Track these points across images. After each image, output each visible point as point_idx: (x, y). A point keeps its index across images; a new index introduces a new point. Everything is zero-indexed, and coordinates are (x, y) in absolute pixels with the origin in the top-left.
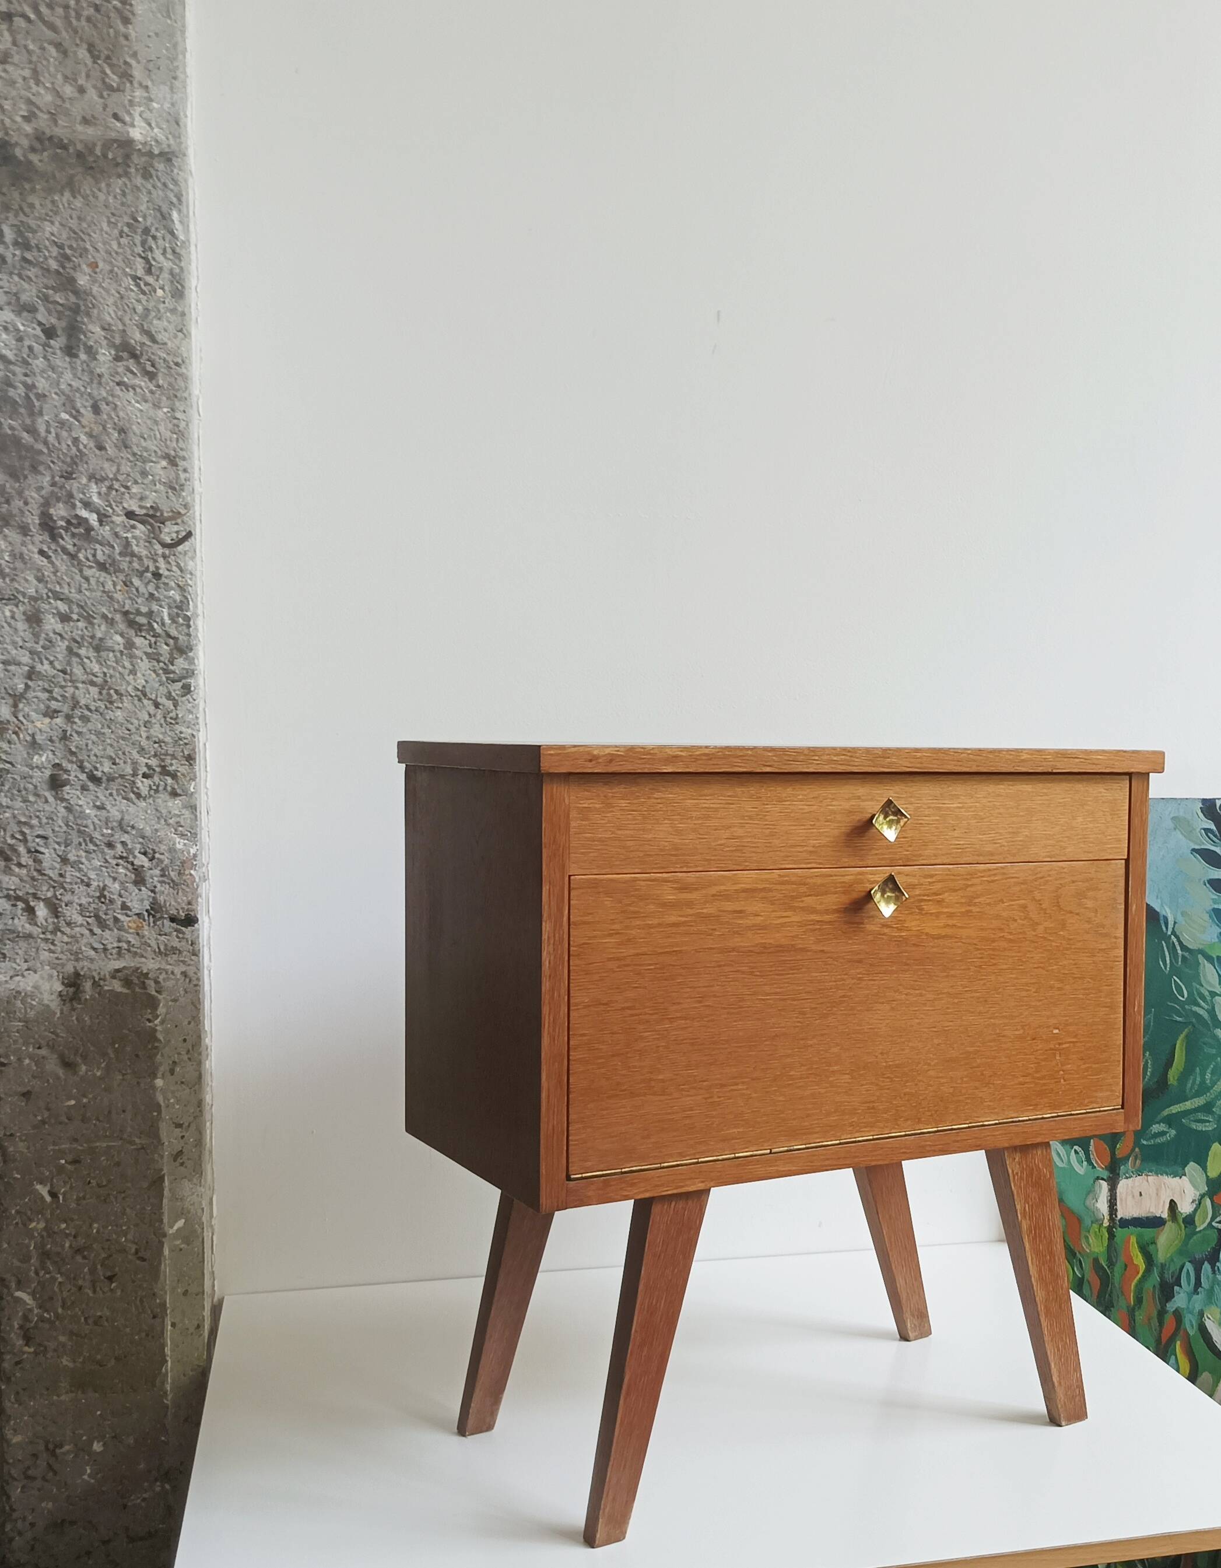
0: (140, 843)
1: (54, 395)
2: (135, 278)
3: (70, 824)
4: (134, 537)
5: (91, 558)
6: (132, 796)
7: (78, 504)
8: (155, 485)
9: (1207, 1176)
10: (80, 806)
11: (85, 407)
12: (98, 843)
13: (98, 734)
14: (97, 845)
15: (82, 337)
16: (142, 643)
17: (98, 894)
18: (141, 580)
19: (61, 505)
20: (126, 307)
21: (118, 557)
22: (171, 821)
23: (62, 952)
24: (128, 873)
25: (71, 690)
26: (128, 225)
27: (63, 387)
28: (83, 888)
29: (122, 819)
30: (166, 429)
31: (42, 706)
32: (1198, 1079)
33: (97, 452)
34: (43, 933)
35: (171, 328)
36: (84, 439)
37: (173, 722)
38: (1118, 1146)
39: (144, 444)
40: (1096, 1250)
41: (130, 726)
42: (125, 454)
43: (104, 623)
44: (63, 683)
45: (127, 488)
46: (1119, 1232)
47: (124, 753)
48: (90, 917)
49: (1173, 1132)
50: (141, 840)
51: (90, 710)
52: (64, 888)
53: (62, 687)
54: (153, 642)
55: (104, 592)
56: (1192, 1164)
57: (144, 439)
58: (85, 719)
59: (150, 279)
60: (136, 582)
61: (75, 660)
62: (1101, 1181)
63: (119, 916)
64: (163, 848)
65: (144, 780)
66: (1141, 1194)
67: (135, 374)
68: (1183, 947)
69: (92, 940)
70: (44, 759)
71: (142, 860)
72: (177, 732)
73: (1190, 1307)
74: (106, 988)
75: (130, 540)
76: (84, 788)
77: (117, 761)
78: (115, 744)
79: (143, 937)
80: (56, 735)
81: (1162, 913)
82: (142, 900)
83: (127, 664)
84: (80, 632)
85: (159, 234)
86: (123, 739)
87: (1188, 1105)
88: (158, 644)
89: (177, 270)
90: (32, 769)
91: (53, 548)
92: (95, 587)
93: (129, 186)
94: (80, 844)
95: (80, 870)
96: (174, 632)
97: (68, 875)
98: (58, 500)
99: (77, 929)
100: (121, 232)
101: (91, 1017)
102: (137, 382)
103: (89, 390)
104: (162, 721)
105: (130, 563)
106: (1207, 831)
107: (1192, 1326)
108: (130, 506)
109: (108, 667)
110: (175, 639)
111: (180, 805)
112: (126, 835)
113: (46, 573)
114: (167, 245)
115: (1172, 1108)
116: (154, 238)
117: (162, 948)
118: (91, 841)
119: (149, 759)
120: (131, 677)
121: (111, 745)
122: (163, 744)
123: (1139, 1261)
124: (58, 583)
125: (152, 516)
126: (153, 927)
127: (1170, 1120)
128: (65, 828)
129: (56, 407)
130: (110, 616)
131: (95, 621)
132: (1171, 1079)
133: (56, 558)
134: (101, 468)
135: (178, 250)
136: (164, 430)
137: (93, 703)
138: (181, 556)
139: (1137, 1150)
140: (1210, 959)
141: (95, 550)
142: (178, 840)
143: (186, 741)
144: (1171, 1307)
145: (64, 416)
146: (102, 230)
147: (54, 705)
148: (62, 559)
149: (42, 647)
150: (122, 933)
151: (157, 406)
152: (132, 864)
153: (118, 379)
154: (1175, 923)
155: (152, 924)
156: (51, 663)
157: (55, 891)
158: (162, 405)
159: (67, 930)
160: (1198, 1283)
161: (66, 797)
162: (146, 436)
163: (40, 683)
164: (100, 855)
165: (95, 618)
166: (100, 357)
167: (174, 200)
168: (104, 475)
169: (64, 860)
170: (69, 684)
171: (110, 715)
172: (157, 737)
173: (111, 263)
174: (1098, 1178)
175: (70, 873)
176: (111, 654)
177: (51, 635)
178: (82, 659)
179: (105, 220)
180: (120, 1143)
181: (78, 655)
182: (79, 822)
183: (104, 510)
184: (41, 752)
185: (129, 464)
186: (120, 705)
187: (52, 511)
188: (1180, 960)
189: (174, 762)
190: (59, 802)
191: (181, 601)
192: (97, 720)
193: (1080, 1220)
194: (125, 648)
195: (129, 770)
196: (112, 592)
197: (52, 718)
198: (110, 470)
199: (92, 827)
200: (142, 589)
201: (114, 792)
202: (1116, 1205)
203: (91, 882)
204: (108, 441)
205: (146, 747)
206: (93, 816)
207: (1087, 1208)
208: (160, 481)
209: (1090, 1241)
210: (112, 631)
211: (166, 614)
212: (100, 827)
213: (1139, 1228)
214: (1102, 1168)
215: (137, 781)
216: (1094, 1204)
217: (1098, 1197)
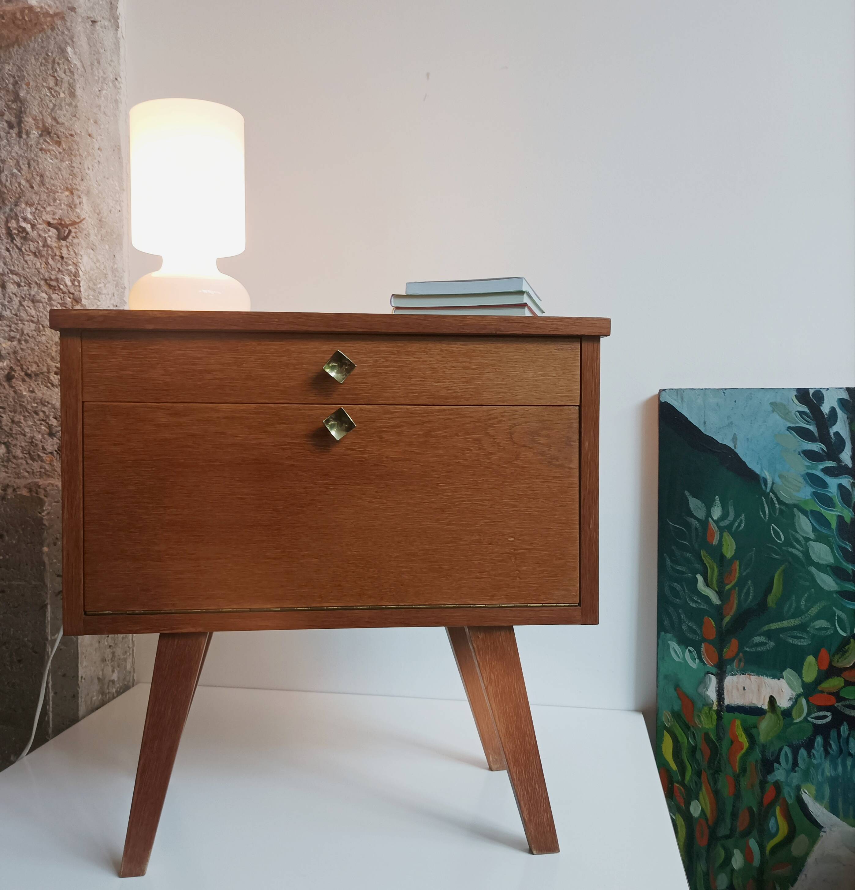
0: (53, 412)
1: (9, 160)
2: (50, 89)
3: (16, 400)
4: (49, 236)
5: (28, 249)
6: (49, 385)
7: (20, 219)
8: (61, 206)
9: (803, 681)
10: (20, 390)
11: (24, 164)
12: (30, 411)
13: (33, 350)
14: (29, 413)
15: (23, 125)
16: (57, 298)
17: (30, 441)
18: (54, 261)
19: (13, 221)
20: (43, 105)
21: (41, 248)
23: (12, 473)
24: (46, 429)
25: (21, 326)
26: (45, 58)
27: (13, 154)
28: (22, 437)
30: (66, 174)
31: (7, 335)
32: (794, 605)
33: (30, 189)
34: (2, 462)
35: (68, 115)
36: (23, 182)
38: (725, 650)
39: (52, 182)
40: (707, 727)
41: (48, 345)
42: (43, 189)
43: (36, 286)
44: (16, 322)
45: (44, 208)
46: (726, 716)
47: (43, 360)
48: (26, 454)
49: (772, 644)
50: (53, 410)
51: (29, 336)
52: (13, 437)
53: (16, 324)
54: (62, 297)
55: (36, 269)
56: (789, 670)
57: (53, 179)
58: (26, 341)
59: (57, 89)
60: (50, 261)
61: (21, 308)
62: (711, 675)
63: (41, 454)
65: (55, 376)
66: (744, 689)
67: (48, 143)
68: (780, 502)
69: (27, 467)
70: (5, 364)
71: (54, 422)
73: (788, 781)
74: (18, 493)
75: (47, 238)
76: (23, 381)
77: (40, 364)
78: (39, 355)
79: (54, 466)
80: (11, 350)
81: (763, 475)
82: (53, 445)
84: (25, 293)
85: (60, 62)
86: (44, 352)
87: (785, 624)
88: (65, 297)
89: (71, 81)
91: (12, 246)
92: (31, 267)
93: (45, 37)
94: (21, 412)
95: (20, 427)
96: (72, 290)
97: (13, 429)
98: (12, 218)
99: (20, 461)
100: (41, 63)
101: (10, 510)
102: (50, 147)
103: (26, 155)
105: (47, 251)
106: (801, 413)
107: (790, 796)
108: (47, 219)
109: (39, 312)
110: (73, 294)
112: (45, 408)
113: (7, 260)
114: (66, 67)
115: (771, 625)
116: (58, 64)
118: (27, 411)
119: (57, 363)
121: (37, 356)
123: (743, 739)
124: (13, 265)
125: (59, 224)
127: (769, 635)
128: (13, 403)
129: (11, 166)
130: (38, 282)
131: (32, 286)
132: (770, 603)
133: (13, 251)
134: (32, 198)
135: (72, 70)
136: (65, 173)
137: (31, 332)
138: (75, 246)
139: (741, 655)
140: (804, 512)
141: (29, 245)
144: (771, 778)
145: (15, 171)
146: (32, 63)
147: (12, 334)
148: (16, 252)
149: (8, 302)
150: (43, 464)
151: (62, 161)
152: (48, 424)
153: (40, 146)
154: (773, 483)
155: (58, 459)
156: (11, 310)
157: (8, 438)
158: (65, 159)
159: (14, 461)
160: (795, 764)
161: (14, 385)
162: (53, 178)
163: (5, 322)
164: (32, 419)
165: (31, 284)
166: (32, 136)
167: (69, 41)
168: (32, 202)
169: (13, 421)
170: (20, 322)
171: (39, 339)
173: (36, 81)
174: (708, 673)
175: (16, 429)
176: (41, 305)
177: (11, 295)
178: (25, 308)
179: (33, 58)
180: (24, 583)
181: (23, 306)
182: (20, 399)
183: (33, 222)
184: (3, 360)
185: (45, 194)
186: (44, 333)
187: (10, 225)
188: (777, 511)
190: (10, 388)
191: (75, 272)
192: (32, 342)
193: (693, 703)
194: (48, 301)
195: (45, 369)
196: (40, 269)
197: (12, 341)
198: (35, 199)
199: (26, 402)
200: (54, 267)
201: (39, 383)
202: (723, 694)
203: (26, 434)
204: (35, 182)
205: (55, 356)
206: (27, 396)
207: (699, 694)
208: (64, 203)
209: (702, 719)
210: (39, 291)
211: (67, 280)
212: (31, 402)
213: (743, 715)
214: (712, 666)
215: (51, 376)
216: (705, 692)
217: (709, 687)
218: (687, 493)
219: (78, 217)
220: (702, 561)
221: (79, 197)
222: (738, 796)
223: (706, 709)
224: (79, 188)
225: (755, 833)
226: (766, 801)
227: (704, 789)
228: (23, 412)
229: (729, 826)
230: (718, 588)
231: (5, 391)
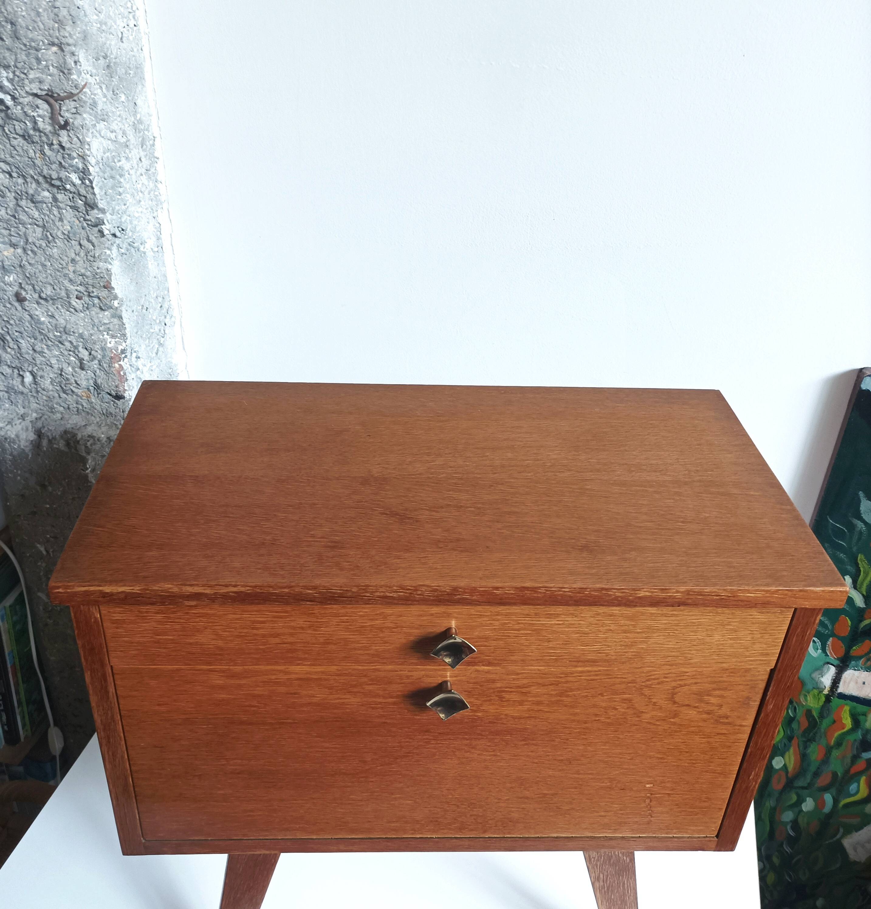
0: (81, 342)
3: (34, 326)
4: (39, 116)
5: (13, 130)
6: (72, 310)
8: (49, 69)
10: (37, 316)
12: (52, 340)
13: (44, 266)
14: (52, 342)
16: (63, 198)
17: (60, 372)
18: (52, 151)
21: (31, 132)
22: (101, 329)
23: (43, 406)
24: (76, 361)
25: (23, 230)
28: (48, 368)
29: (65, 327)
30: (49, 20)
31: (7, 240)
34: (31, 392)
37: (92, 259)
38: (854, 648)
39: (30, 35)
40: (812, 705)
41: (62, 262)
42: (18, 44)
43: (34, 182)
44: (16, 225)
46: (836, 701)
48: (57, 386)
50: (82, 340)
51: (36, 246)
52: (38, 367)
53: (17, 228)
58: (34, 252)
60: (47, 150)
61: (18, 208)
62: (831, 666)
63: (74, 389)
64: (97, 347)
65: (77, 300)
69: (60, 401)
70: (11, 279)
71: (84, 354)
72: (95, 268)
75: (37, 118)
76: (38, 303)
77: (55, 287)
78: (53, 275)
79: (92, 403)
80: (16, 261)
82: (88, 379)
83: (56, 212)
84: (20, 188)
86: (58, 271)
88: (75, 199)
90: (6, 285)
92: (22, 154)
94: (42, 340)
95: (45, 357)
96: (83, 191)
97: (37, 359)
99: (51, 393)
104: (85, 259)
105: (40, 136)
108: (31, 89)
109: (44, 214)
110: (85, 197)
111: (109, 316)
112: (71, 337)
117: (104, 412)
118: (49, 340)
119: (78, 286)
120: (60, 223)
121: (51, 275)
122: (84, 277)
123: (848, 722)
125: (52, 96)
126: (98, 397)
128: (31, 329)
130: (35, 177)
131: (28, 180)
134: (4, 57)
137: (37, 242)
138: (79, 130)
141: (14, 125)
142: (109, 340)
143: (102, 276)
147: (14, 240)
150: (79, 400)
152: (78, 356)
155: (96, 395)
157: (33, 367)
159: (45, 393)
161: (27, 308)
162: (31, 28)
164: (57, 349)
165: (26, 177)
168: (6, 63)
169: (35, 350)
170: (20, 226)
171: (49, 251)
172: (80, 271)
174: (828, 663)
175: (40, 359)
176: (44, 206)
178: (24, 209)
181: (21, 205)
182: (39, 326)
183: (13, 92)
184: (8, 274)
185: (24, 53)
186: (55, 245)
189: (94, 290)
190: (24, 311)
191: (84, 168)
192: (41, 254)
193: (803, 684)
194: (53, 201)
195: (63, 294)
196: (34, 159)
197: (15, 249)
198: (10, 58)
199: (46, 330)
200: (53, 159)
201: (60, 307)
202: (839, 683)
203: (53, 365)
204: (5, 34)
205: (73, 279)
206: (47, 322)
207: (813, 679)
208: (53, 66)
209: (809, 699)
210: (39, 189)
211: (74, 177)
212: (53, 331)
213: (855, 703)
214: (835, 658)
215: (72, 301)
216: (819, 678)
217: (825, 674)
218: (861, 494)
219: (76, 87)
220: (857, 564)
221: (73, 54)
222: (826, 761)
223: (816, 692)
224: (71, 41)
225: (834, 790)
226: (852, 771)
227: (791, 750)
228: (44, 340)
229: (808, 781)
230: (867, 593)
231: (18, 314)
